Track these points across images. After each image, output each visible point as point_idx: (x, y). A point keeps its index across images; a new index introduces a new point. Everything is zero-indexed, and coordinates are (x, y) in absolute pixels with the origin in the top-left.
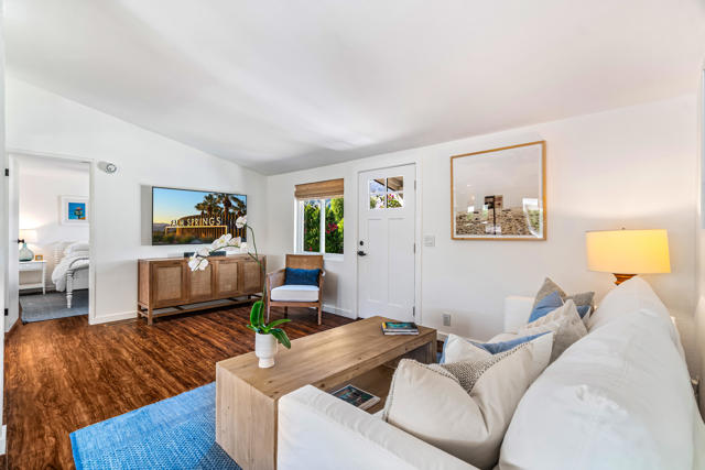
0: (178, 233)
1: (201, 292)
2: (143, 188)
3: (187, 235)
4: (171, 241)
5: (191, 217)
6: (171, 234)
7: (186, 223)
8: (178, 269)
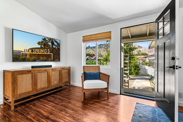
0: (28, 57)
1: (42, 86)
2: (6, 29)
3: (33, 58)
4: (24, 60)
5: (35, 48)
6: (24, 57)
7: (32, 51)
8: (30, 75)
